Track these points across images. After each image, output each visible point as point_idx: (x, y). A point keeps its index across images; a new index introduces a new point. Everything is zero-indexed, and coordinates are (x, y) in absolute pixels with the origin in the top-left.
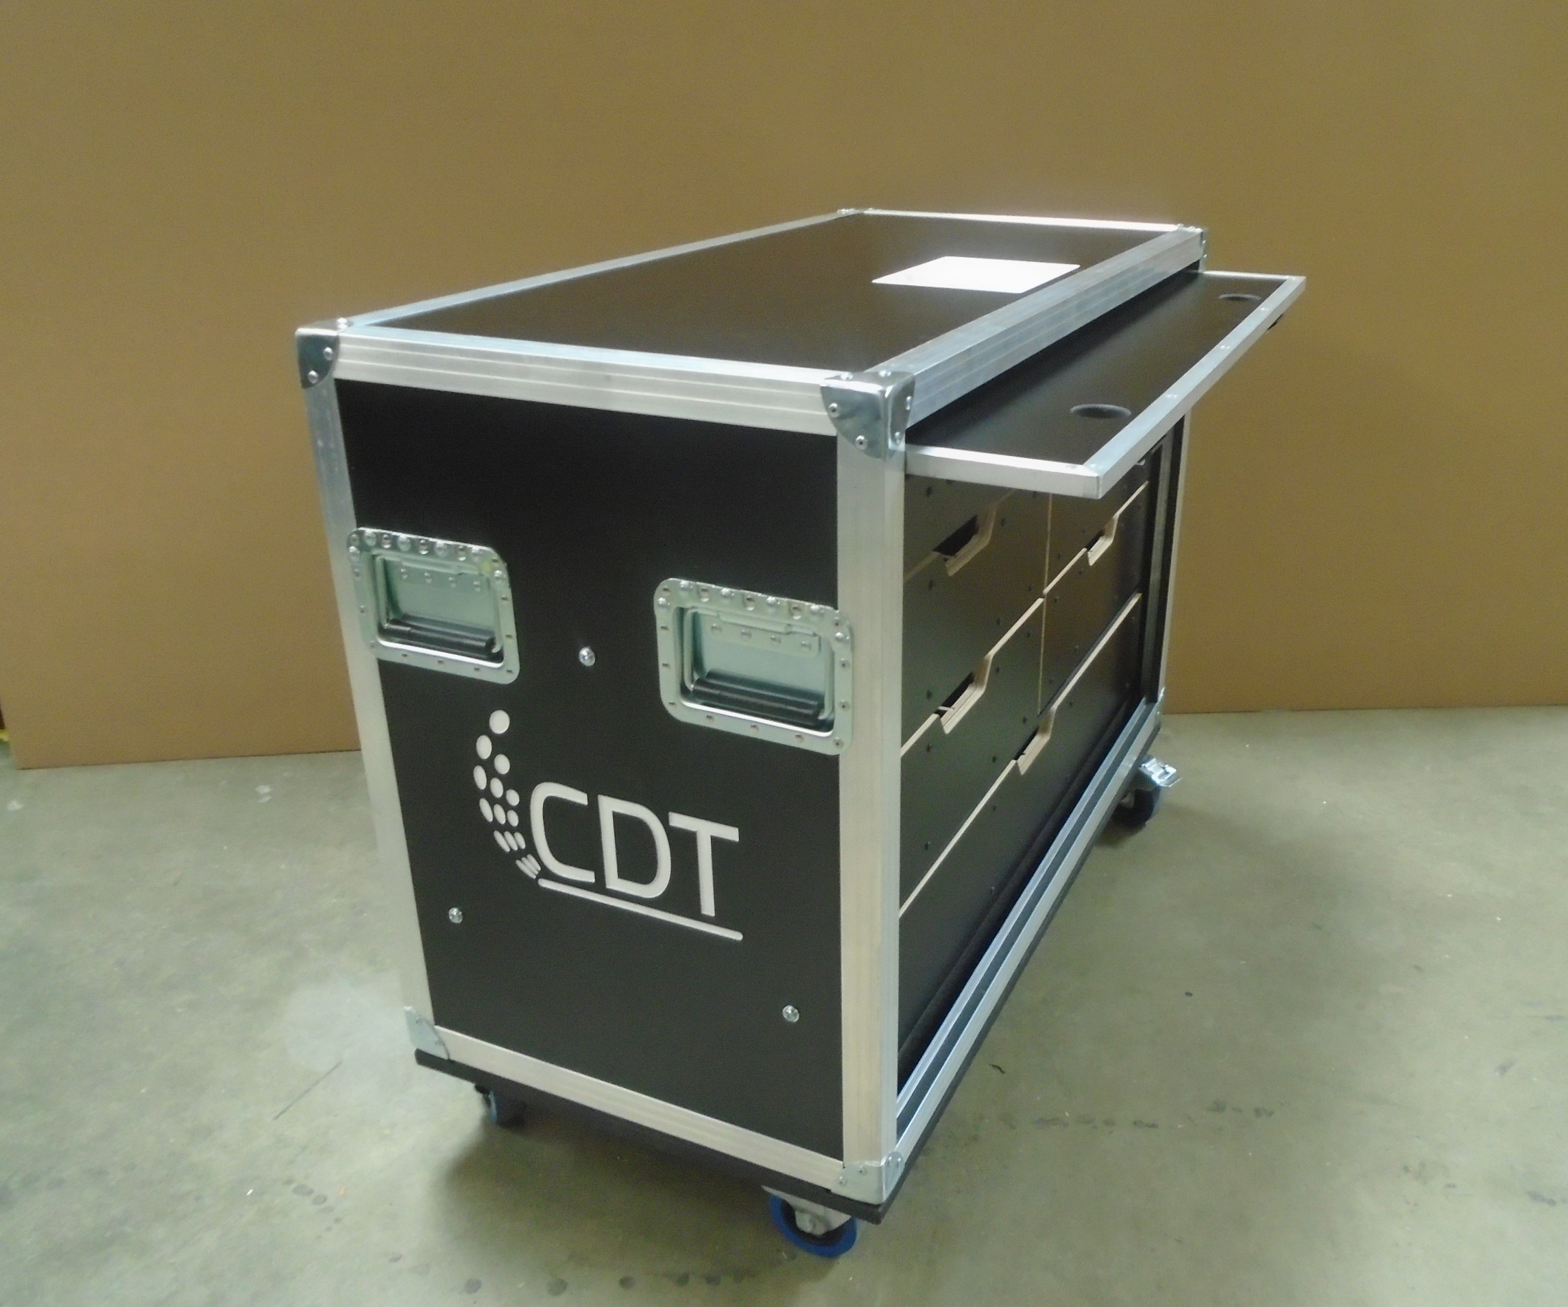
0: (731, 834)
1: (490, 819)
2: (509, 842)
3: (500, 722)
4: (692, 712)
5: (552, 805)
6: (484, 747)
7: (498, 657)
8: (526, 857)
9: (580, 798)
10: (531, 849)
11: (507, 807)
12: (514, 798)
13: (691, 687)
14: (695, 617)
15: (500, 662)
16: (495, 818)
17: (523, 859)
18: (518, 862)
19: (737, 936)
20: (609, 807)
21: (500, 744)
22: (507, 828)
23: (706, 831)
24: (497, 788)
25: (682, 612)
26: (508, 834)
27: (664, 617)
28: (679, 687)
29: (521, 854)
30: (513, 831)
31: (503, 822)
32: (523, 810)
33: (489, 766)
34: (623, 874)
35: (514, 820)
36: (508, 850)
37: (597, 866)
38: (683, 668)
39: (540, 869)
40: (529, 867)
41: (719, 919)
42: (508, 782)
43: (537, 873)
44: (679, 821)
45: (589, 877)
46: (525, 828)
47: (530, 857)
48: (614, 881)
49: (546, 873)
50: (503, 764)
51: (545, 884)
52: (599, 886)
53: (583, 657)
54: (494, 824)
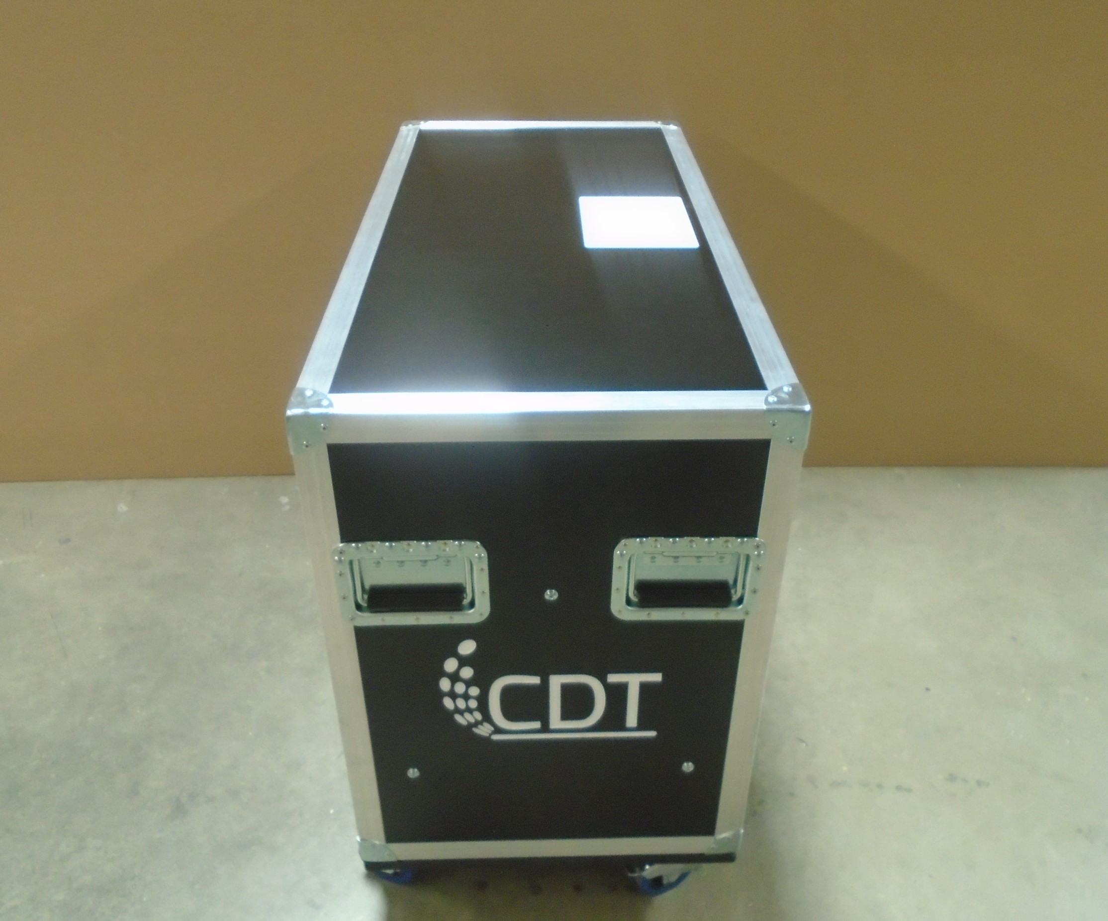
0: (656, 677)
1: (452, 709)
2: (468, 719)
3: (467, 647)
4: (637, 615)
5: (508, 690)
6: (451, 666)
7: (467, 608)
8: (482, 725)
9: (535, 680)
10: (486, 719)
11: (466, 697)
12: (474, 691)
13: (634, 600)
15: (472, 610)
16: (455, 708)
17: (479, 727)
18: (474, 730)
19: (652, 734)
20: (556, 682)
21: (464, 661)
22: (466, 711)
23: (634, 681)
24: (460, 688)
26: (466, 715)
27: (619, 563)
28: (625, 601)
29: (477, 724)
30: (469, 710)
31: (463, 708)
32: (483, 697)
33: (455, 678)
34: (565, 718)
35: (473, 704)
36: (466, 725)
37: (543, 716)
39: (492, 729)
40: (484, 730)
41: (641, 727)
42: (470, 682)
43: (491, 732)
44: (613, 678)
45: (537, 725)
46: (482, 707)
47: (485, 724)
48: (557, 724)
49: (498, 730)
50: (467, 673)
51: (496, 737)
52: (545, 728)
53: (547, 594)
54: (457, 711)
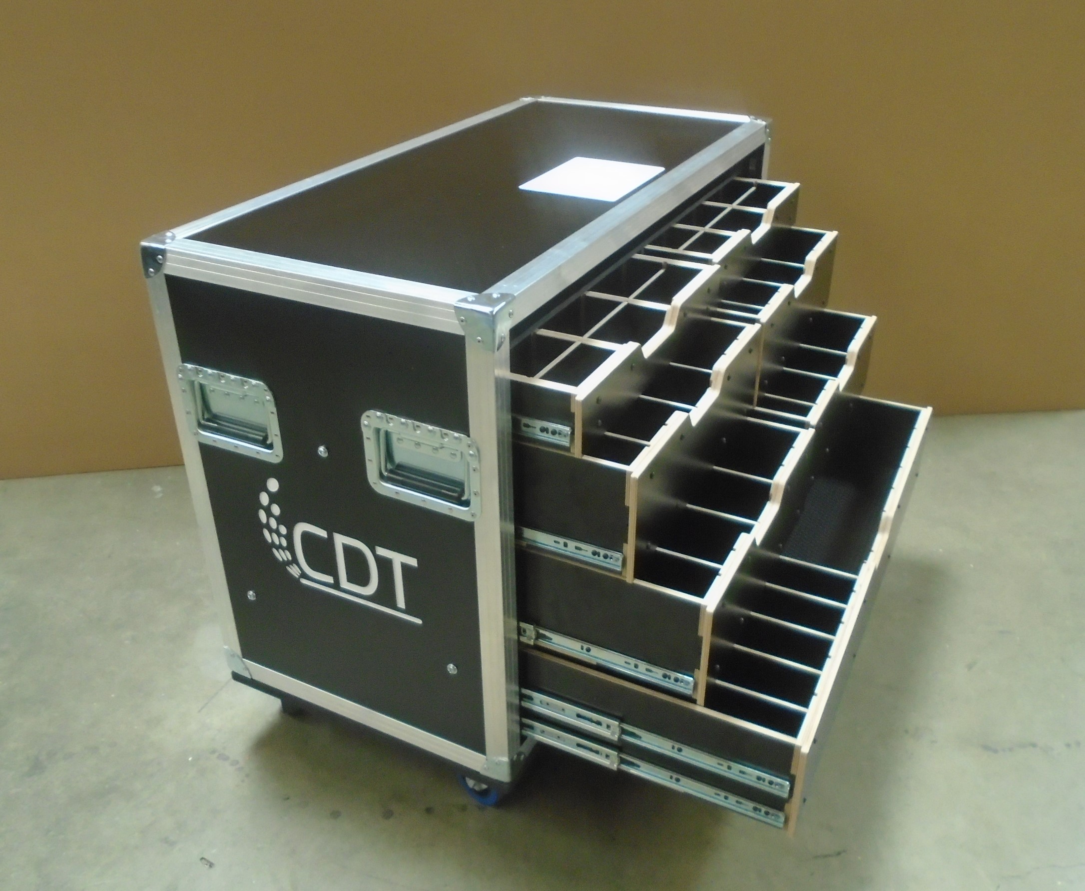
0: (413, 562)
1: (270, 541)
2: (282, 556)
3: (273, 485)
4: (388, 489)
5: (306, 536)
6: (264, 499)
7: (270, 447)
8: (292, 565)
9: (323, 533)
10: (295, 561)
11: (279, 535)
12: (283, 530)
13: (386, 474)
14: (387, 434)
15: (271, 450)
16: (273, 541)
17: (291, 566)
18: (287, 567)
19: (419, 621)
20: (340, 540)
21: (273, 498)
22: (280, 547)
23: (398, 559)
24: (273, 523)
25: (378, 431)
26: (281, 551)
27: (367, 433)
28: (379, 473)
29: (289, 563)
30: (283, 549)
31: (277, 543)
32: (289, 537)
33: (268, 511)
34: (350, 580)
35: (284, 543)
36: (281, 560)
37: (334, 572)
38: (380, 463)
39: (300, 572)
40: (294, 571)
41: (409, 610)
42: (279, 520)
43: (299, 575)
44: (382, 551)
45: (330, 579)
46: (291, 548)
47: (294, 565)
48: (345, 584)
49: (304, 575)
50: (276, 510)
51: (304, 581)
52: (336, 585)
53: (321, 452)
54: (273, 545)
